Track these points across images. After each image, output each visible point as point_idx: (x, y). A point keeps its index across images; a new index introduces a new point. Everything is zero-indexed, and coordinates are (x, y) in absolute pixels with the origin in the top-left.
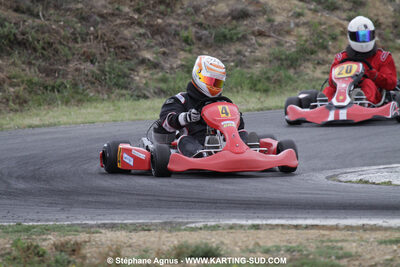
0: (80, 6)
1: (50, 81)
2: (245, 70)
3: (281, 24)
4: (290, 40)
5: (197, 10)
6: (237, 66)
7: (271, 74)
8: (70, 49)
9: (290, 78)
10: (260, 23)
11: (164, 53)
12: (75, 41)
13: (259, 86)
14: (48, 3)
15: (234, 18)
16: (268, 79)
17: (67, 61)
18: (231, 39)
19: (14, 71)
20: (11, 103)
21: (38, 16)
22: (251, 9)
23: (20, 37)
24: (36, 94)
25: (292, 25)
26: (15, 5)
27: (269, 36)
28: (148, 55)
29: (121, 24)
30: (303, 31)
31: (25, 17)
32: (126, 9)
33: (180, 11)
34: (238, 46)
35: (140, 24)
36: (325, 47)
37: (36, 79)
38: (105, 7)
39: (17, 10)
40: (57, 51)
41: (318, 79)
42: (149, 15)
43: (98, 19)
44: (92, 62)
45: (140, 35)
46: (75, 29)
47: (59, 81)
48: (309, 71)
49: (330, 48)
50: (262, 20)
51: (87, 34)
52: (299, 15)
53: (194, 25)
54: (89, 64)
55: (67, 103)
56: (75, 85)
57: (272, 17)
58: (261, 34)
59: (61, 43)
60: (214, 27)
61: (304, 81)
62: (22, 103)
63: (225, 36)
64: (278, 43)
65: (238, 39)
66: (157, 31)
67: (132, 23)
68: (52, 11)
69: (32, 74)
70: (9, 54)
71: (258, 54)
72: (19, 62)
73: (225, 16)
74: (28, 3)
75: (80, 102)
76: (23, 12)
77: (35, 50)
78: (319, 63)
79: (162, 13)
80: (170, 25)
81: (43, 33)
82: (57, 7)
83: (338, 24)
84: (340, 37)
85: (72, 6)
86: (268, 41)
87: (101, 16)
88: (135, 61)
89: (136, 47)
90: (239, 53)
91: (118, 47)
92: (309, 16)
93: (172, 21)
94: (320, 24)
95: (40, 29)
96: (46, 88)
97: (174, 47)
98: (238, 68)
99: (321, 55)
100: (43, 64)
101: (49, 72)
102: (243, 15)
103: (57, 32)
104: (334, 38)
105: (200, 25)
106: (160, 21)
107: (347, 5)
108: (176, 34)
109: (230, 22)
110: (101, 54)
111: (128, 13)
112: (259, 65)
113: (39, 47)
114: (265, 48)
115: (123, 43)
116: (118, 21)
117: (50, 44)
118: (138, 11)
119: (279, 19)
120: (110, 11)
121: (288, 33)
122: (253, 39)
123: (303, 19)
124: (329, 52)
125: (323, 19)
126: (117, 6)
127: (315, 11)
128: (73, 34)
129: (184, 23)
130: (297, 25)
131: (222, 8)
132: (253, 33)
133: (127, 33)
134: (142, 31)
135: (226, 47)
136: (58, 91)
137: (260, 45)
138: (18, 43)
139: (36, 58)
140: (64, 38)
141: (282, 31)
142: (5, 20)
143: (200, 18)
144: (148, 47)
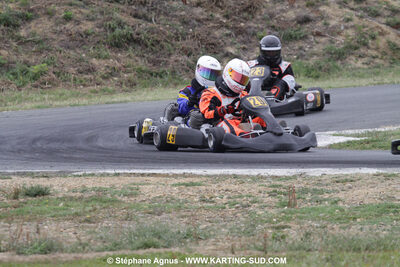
0: (183, 13)
1: (155, 69)
2: (304, 61)
3: (334, 27)
4: (340, 39)
5: (272, 16)
6: (298, 58)
7: (323, 64)
8: (172, 45)
9: (337, 67)
10: (319, 26)
11: (244, 49)
12: (177, 39)
13: (313, 73)
14: (160, 11)
15: (299, 22)
16: (320, 68)
17: (170, 55)
18: (296, 38)
19: (129, 61)
20: (124, 86)
21: (151, 21)
22: (312, 15)
23: (135, 36)
24: (143, 78)
25: (342, 28)
26: (134, 13)
27: (325, 36)
28: (231, 50)
29: (214, 27)
30: (350, 32)
31: (140, 21)
32: (218, 16)
33: (259, 17)
34: (301, 44)
35: (227, 27)
36: (365, 45)
37: (144, 68)
38: (202, 14)
39: (135, 16)
40: (162, 47)
41: (359, 68)
42: (235, 20)
43: (196, 23)
44: (189, 55)
45: (227, 35)
46: (177, 30)
47: (161, 69)
48: (352, 62)
49: (370, 45)
50: (320, 24)
51: (187, 34)
52: (348, 20)
53: (268, 27)
54: (185, 57)
55: (165, 85)
56: (173, 72)
57: (328, 21)
58: (318, 34)
59: (166, 41)
60: (283, 29)
61: (347, 69)
62: (132, 85)
63: (291, 36)
64: (332, 42)
65: (301, 38)
66: (240, 32)
67: (222, 25)
68: (162, 17)
69: (142, 64)
70: (127, 49)
71: (315, 49)
72: (133, 55)
73: (293, 21)
74: (144, 10)
75: (176, 85)
76: (140, 18)
77: (146, 46)
78: (360, 56)
79: (245, 19)
80: (250, 27)
81: (153, 33)
82: (166, 14)
83: (377, 27)
84: (378, 37)
85: (177, 13)
86: (323, 39)
87: (199, 21)
88: (222, 54)
89: (222, 44)
90: (301, 48)
91: (210, 44)
92: (356, 21)
93: (252, 24)
94: (364, 27)
95: (151, 31)
96: (152, 74)
97: (252, 45)
98: (299, 60)
99: (362, 50)
100: (152, 57)
101: (155, 63)
102: (306, 20)
103: (164, 33)
104: (373, 38)
105: (273, 27)
106: (242, 24)
107: (386, 13)
108: (254, 34)
109: (295, 25)
110: (196, 49)
111: (218, 19)
112: (315, 57)
113: (149, 44)
114: (320, 45)
115: (213, 41)
116: (211, 24)
117: (158, 42)
118: (227, 17)
119: (333, 23)
120: (205, 17)
121: (339, 33)
122: (312, 38)
123: (351, 23)
124: (369, 48)
125: (366, 23)
126: (210, 13)
127: (361, 17)
128: (176, 34)
129: (260, 26)
130: (346, 28)
131: (291, 15)
132: (312, 34)
133: (217, 33)
134: (228, 32)
135: (292, 44)
136: (161, 77)
137: (317, 43)
138: (133, 41)
139: (147, 52)
140: (168, 37)
141: (335, 32)
142: (125, 23)
143: (274, 22)
144: (232, 44)
